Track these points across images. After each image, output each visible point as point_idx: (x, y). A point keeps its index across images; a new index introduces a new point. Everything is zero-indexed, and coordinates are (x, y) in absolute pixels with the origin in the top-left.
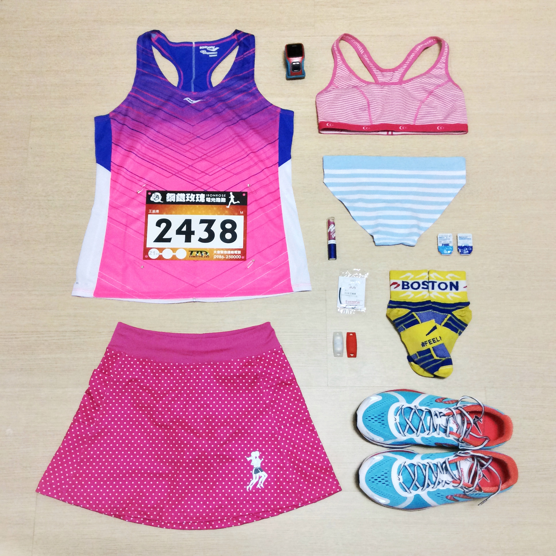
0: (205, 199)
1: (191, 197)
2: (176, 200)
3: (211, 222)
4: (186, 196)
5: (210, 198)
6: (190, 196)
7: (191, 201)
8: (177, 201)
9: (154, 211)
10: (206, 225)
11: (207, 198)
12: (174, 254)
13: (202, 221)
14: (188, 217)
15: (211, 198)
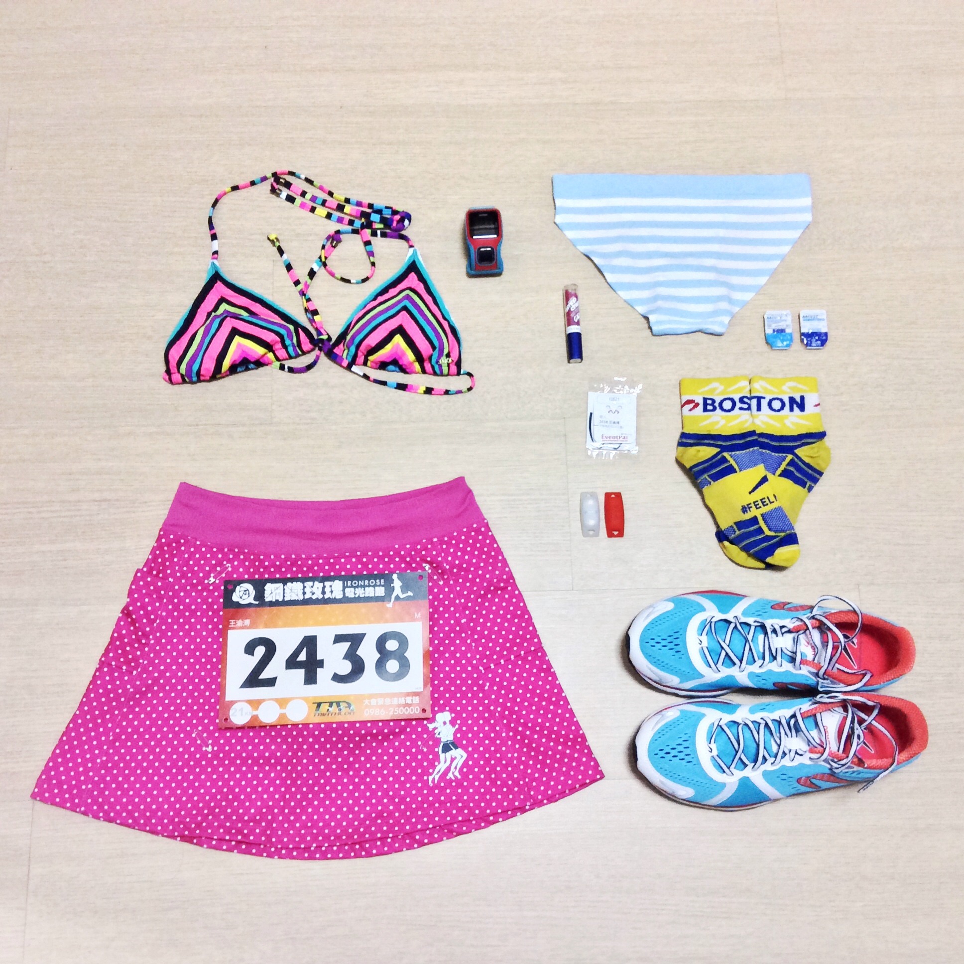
0: (344, 590)
1: (314, 589)
2: (284, 596)
3: (356, 640)
4: (305, 587)
5: (352, 589)
6: (312, 587)
7: (314, 597)
8: (286, 599)
9: (240, 623)
10: (345, 646)
11: (347, 590)
12: (283, 711)
13: (339, 639)
14: (309, 632)
15: (355, 587)
